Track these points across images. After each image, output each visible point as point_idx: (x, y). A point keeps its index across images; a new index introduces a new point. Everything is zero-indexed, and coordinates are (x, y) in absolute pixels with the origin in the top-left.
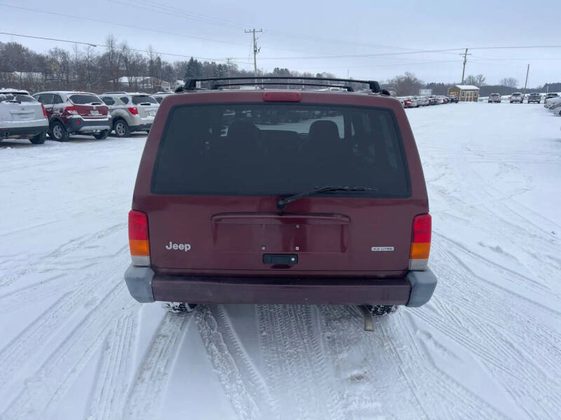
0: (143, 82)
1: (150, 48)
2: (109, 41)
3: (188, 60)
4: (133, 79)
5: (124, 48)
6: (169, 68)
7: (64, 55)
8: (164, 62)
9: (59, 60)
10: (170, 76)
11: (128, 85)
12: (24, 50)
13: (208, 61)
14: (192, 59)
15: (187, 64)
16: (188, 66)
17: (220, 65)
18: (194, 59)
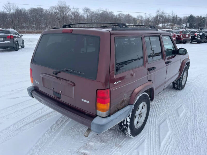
0: (167, 26)
1: (172, 12)
2: (157, 11)
3: (189, 16)
4: (164, 24)
5: (163, 13)
6: (180, 20)
7: (141, 17)
8: (179, 17)
9: (140, 19)
10: (180, 23)
11: (161, 27)
12: (131, 16)
13: (198, 16)
14: (191, 15)
15: (189, 17)
16: (189, 18)
17: (204, 17)
18: (192, 15)
